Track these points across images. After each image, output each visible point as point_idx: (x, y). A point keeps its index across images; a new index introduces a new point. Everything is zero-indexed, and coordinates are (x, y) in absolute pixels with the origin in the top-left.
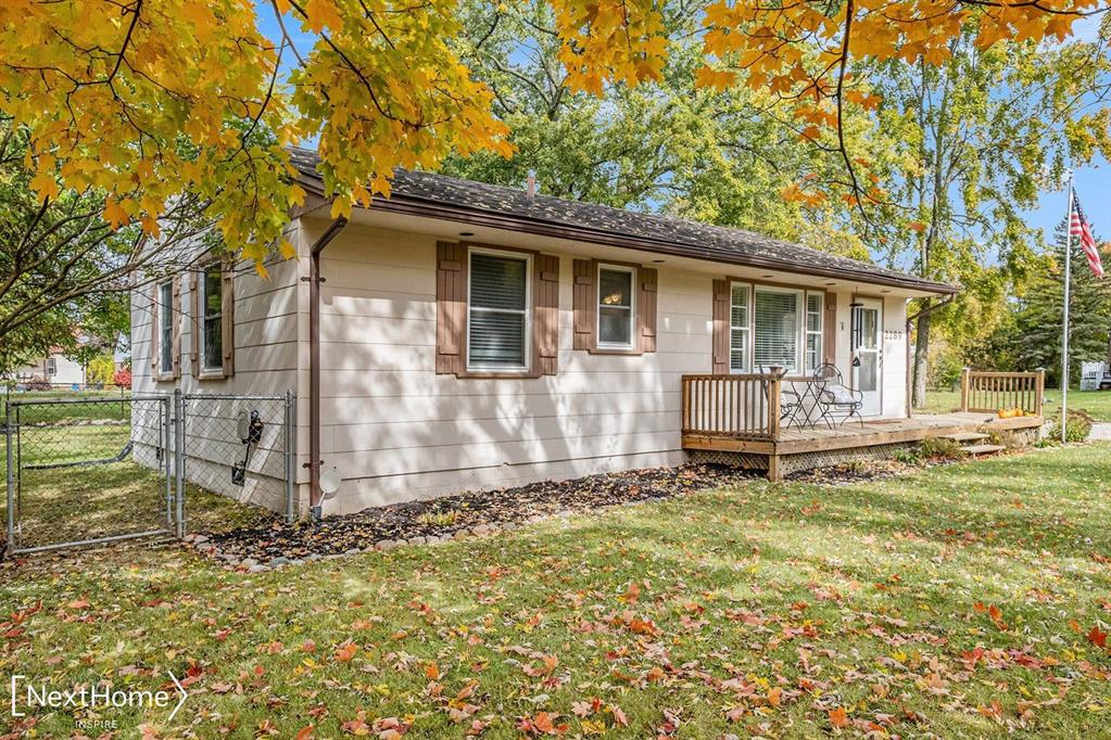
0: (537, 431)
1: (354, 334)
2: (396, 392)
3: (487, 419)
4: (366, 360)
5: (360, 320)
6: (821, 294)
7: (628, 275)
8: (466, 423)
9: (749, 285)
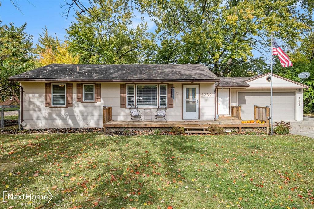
0: (70, 118)
1: (32, 100)
2: (40, 110)
3: (59, 115)
4: (34, 104)
5: (33, 98)
6: (167, 85)
7: (93, 85)
8: (54, 116)
9: (134, 85)
